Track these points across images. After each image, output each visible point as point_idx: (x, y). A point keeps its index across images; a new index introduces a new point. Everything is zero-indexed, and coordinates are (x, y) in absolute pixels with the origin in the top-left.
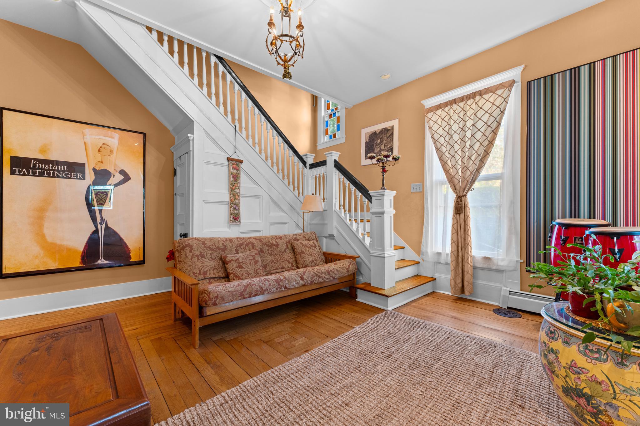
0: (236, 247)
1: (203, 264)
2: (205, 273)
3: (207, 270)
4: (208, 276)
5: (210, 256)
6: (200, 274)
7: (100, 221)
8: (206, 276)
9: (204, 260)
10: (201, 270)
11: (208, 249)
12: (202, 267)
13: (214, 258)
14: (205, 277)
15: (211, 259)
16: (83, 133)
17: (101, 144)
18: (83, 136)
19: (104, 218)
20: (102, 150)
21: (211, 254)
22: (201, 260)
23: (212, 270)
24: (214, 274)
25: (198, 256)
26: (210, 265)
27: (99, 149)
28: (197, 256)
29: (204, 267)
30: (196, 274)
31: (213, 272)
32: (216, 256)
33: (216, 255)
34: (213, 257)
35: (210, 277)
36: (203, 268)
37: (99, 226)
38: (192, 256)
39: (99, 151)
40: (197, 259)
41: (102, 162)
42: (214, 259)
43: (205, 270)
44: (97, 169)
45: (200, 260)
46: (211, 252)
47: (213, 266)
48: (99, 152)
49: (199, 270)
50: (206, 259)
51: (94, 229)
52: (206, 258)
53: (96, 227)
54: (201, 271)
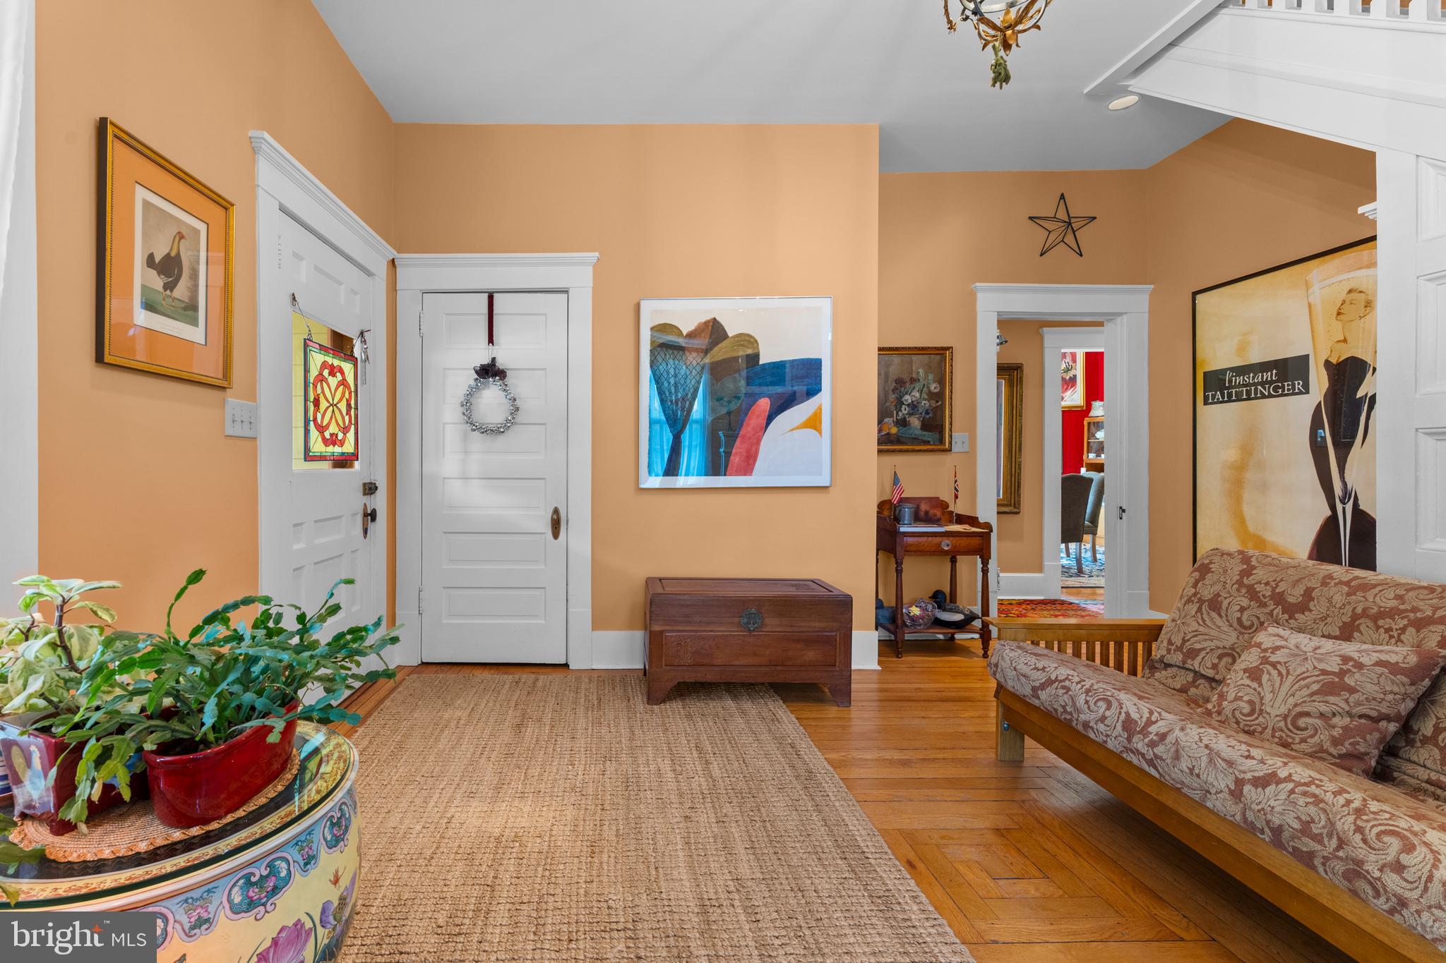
0: (1355, 617)
1: (1201, 629)
2: (1193, 653)
3: (1203, 649)
4: (1195, 664)
5: (1238, 615)
6: (1179, 649)
7: (1341, 494)
8: (1189, 661)
9: (1212, 620)
10: (1189, 640)
11: (1244, 591)
12: (1194, 636)
13: (1247, 623)
14: (1184, 662)
15: (1235, 624)
16: (1306, 282)
17: (1343, 295)
18: (1307, 290)
19: (1349, 487)
20: (1346, 309)
21: (1242, 610)
22: (1205, 616)
23: (1216, 655)
24: (1215, 666)
25: (1205, 601)
26: (1218, 639)
27: (1340, 309)
28: (1201, 601)
29: (1200, 637)
30: (1172, 644)
31: (1216, 661)
32: (1256, 621)
33: (1258, 618)
34: (1245, 618)
35: (1197, 669)
36: (1196, 639)
37: (1339, 506)
38: (1191, 597)
39: (1339, 314)
40: (1195, 609)
41: (1345, 341)
42: (1246, 628)
43: (1198, 646)
44: (1334, 361)
45: (1202, 614)
46: (1245, 602)
47: (1228, 644)
48: (1340, 317)
49: (1183, 639)
50: (1221, 616)
51: (1329, 513)
52: (1223, 614)
53: (1333, 508)
54: (1187, 644)
